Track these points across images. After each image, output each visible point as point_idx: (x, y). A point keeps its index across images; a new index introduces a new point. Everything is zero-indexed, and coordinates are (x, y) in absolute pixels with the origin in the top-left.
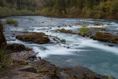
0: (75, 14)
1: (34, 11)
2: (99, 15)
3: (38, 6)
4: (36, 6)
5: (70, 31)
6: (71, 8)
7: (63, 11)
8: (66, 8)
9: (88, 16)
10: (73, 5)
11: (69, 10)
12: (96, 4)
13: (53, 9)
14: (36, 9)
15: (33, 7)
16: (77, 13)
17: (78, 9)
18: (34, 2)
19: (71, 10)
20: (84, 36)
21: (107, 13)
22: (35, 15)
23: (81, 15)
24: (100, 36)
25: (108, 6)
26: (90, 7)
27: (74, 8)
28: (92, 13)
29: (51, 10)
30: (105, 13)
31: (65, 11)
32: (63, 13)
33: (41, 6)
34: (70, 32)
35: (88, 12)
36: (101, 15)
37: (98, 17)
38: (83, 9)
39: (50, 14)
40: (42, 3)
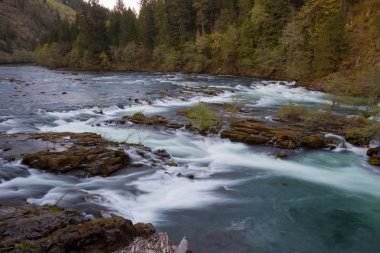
0: (137, 62)
1: (9, 50)
2: (197, 66)
3: (22, 38)
4: (13, 36)
5: (160, 119)
6: (125, 45)
7: (103, 55)
8: (111, 47)
9: (172, 66)
10: (127, 40)
11: (121, 53)
12: (187, 39)
13: (71, 48)
14: (14, 45)
15: (5, 40)
16: (142, 60)
17: (142, 50)
18: (8, 26)
19: (125, 51)
20: (203, 133)
21: (215, 60)
22: (14, 63)
23: (153, 64)
24: (244, 131)
25: (216, 44)
26: (174, 45)
27: (131, 46)
28: (180, 59)
29: (68, 51)
30: (209, 61)
31: (109, 54)
32: (105, 60)
33: (31, 36)
34: (161, 122)
35: (171, 57)
36: (203, 64)
37: (195, 70)
38: (157, 50)
39: (64, 62)
40: (33, 29)
